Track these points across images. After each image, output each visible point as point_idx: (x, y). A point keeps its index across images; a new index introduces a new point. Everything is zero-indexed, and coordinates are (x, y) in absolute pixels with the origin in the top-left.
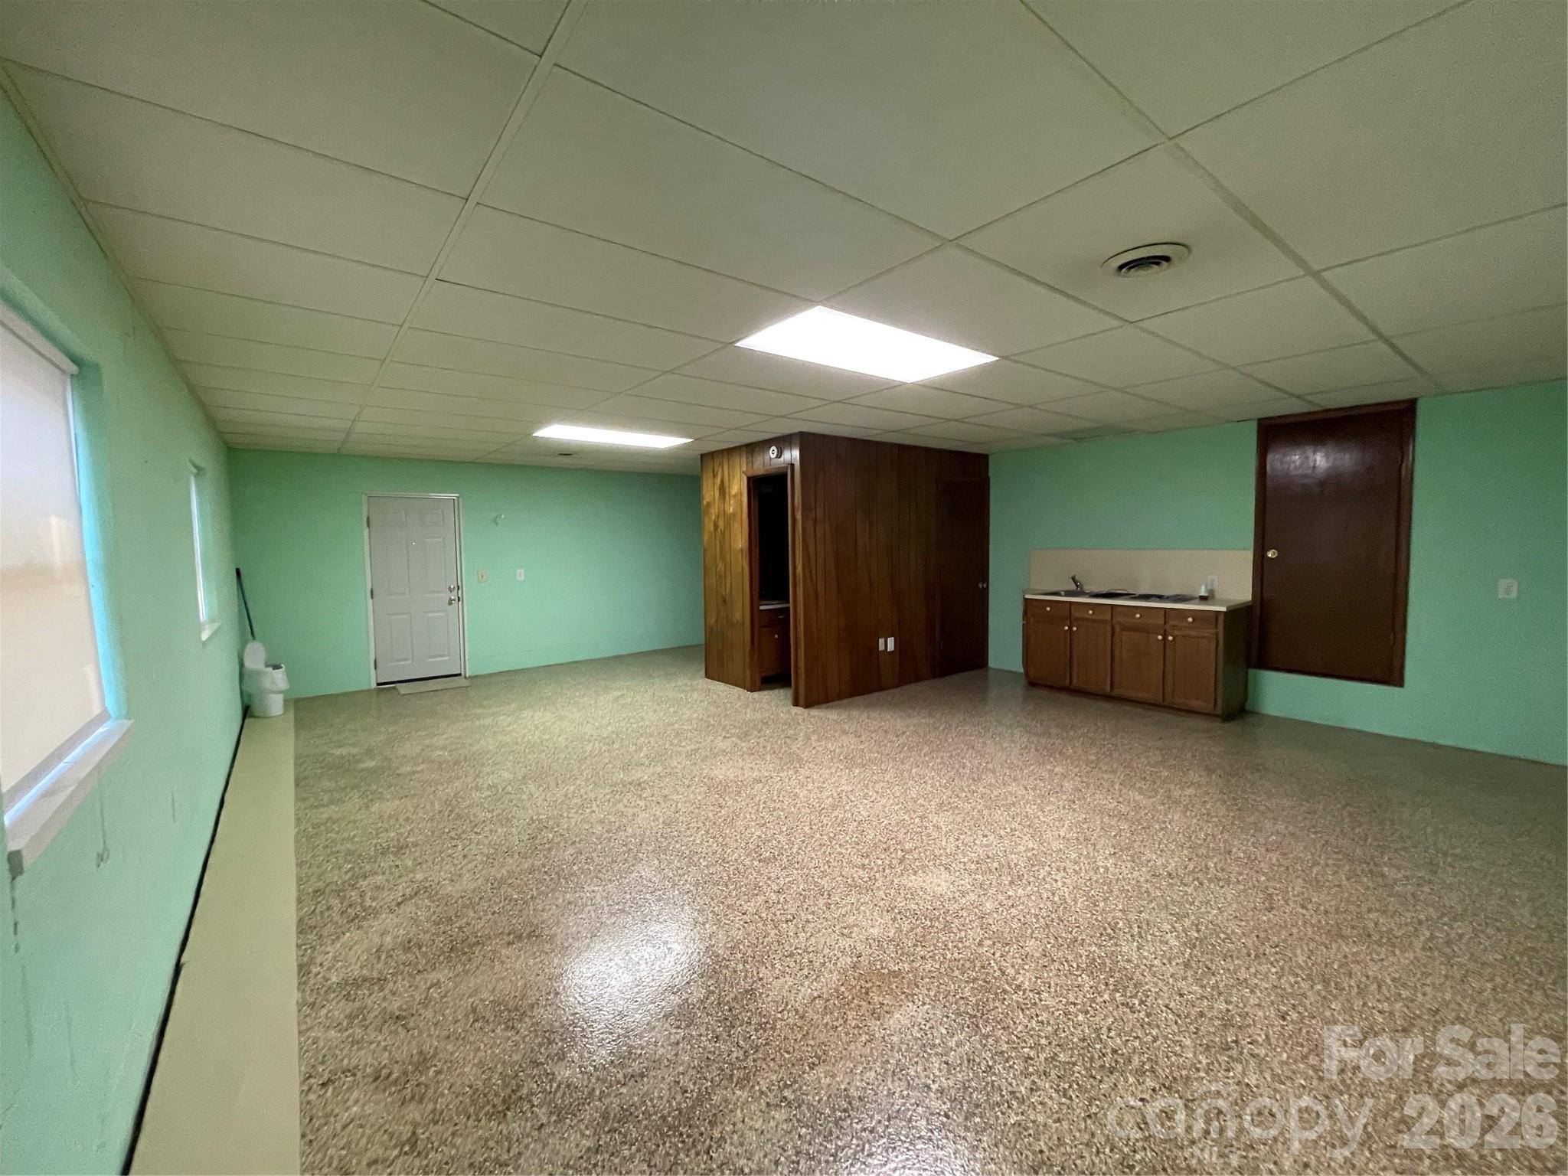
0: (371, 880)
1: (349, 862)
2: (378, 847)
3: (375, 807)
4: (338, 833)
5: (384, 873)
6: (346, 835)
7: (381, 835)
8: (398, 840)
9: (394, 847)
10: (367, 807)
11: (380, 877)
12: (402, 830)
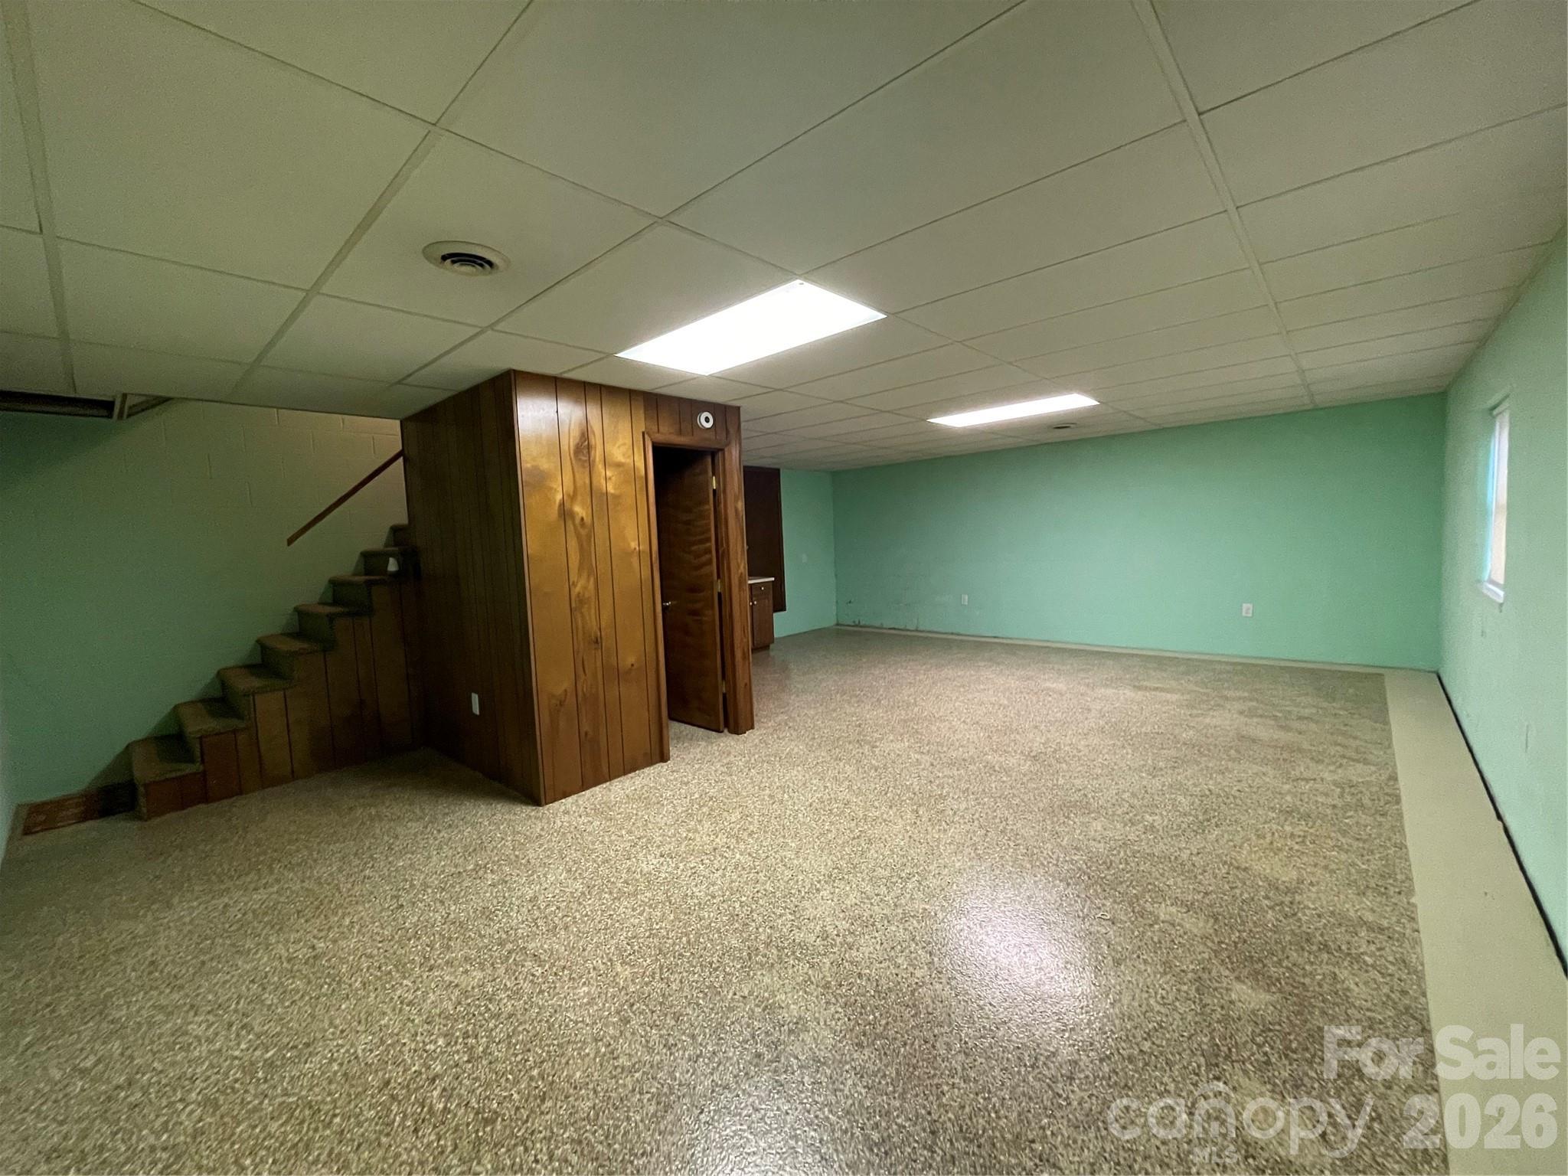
0: (1330, 801)
1: (1347, 824)
2: (1310, 824)
3: (1289, 876)
4: (1353, 864)
5: (1316, 801)
6: (1343, 857)
7: (1302, 834)
8: (1286, 820)
9: (1294, 817)
10: (1300, 881)
11: (1320, 800)
12: (1275, 827)
